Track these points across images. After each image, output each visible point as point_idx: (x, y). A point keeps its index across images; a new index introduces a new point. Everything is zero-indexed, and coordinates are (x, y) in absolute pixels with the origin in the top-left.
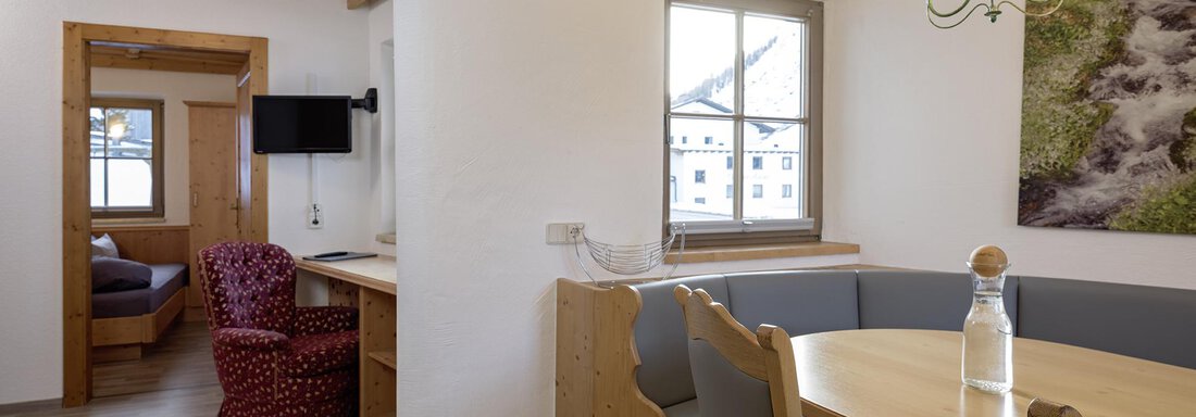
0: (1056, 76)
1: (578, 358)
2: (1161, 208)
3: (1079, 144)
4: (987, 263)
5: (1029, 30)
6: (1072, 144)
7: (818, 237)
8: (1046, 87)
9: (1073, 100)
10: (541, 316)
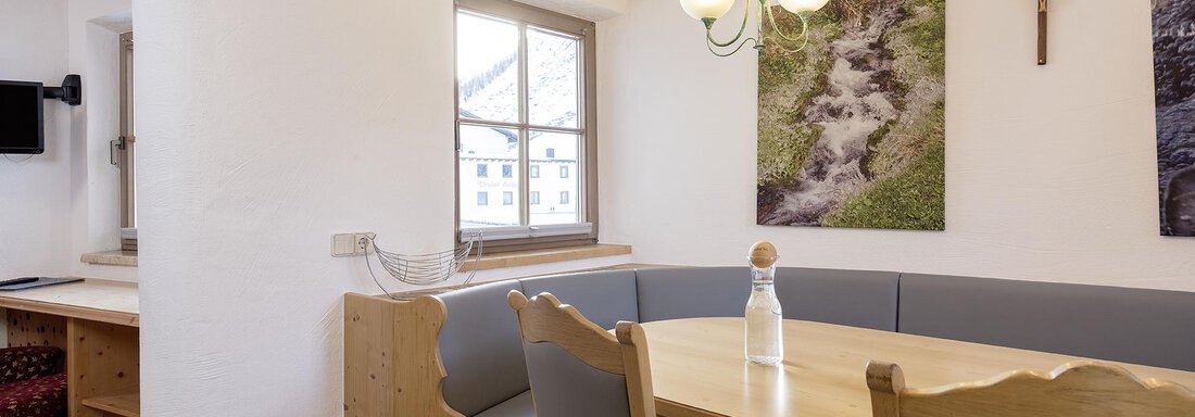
0: (782, 101)
1: (373, 377)
2: (854, 208)
3: (799, 158)
4: (761, 257)
5: (761, 63)
6: (794, 157)
7: (596, 240)
8: (775, 110)
9: (795, 122)
10: (324, 337)
